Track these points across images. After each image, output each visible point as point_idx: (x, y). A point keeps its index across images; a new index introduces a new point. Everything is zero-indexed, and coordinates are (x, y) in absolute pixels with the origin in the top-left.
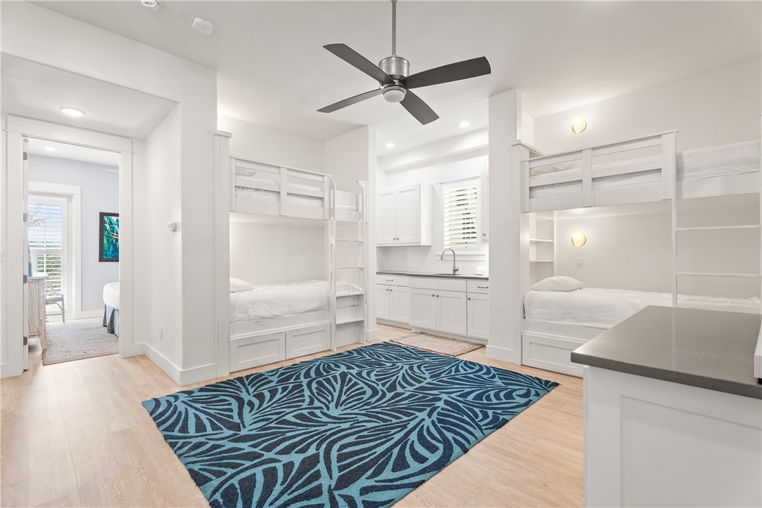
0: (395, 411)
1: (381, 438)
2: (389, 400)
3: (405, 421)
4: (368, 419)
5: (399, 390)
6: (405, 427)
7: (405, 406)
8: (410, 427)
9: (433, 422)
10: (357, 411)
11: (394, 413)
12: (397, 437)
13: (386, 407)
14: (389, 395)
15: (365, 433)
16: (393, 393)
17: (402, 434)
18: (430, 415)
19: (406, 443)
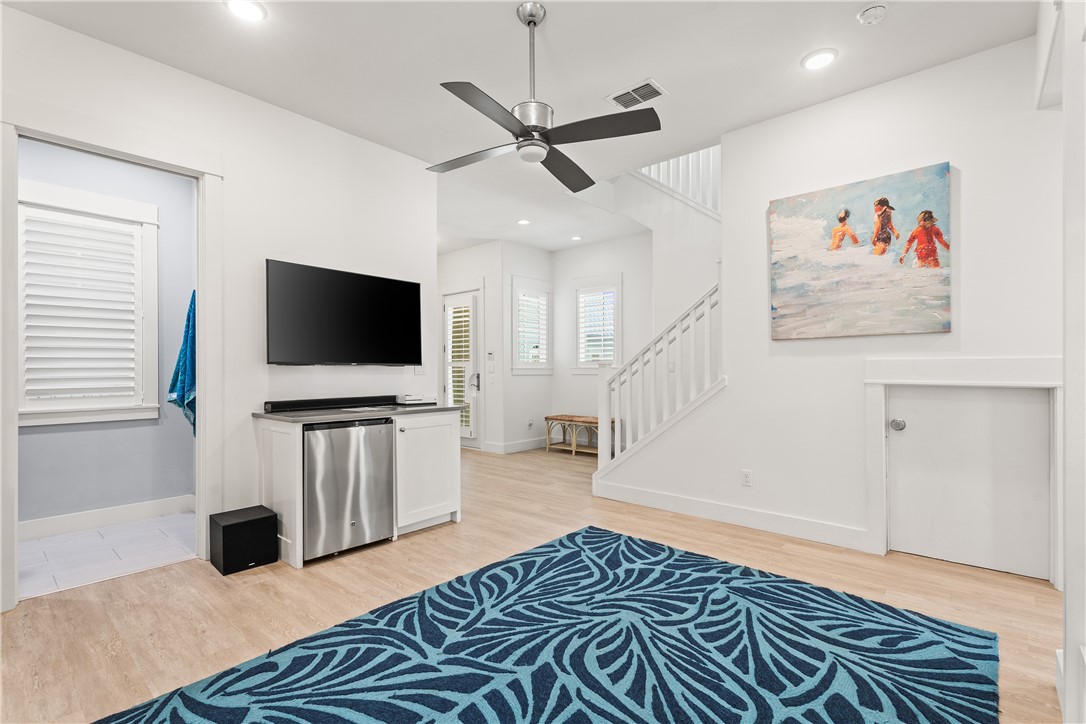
0: (534, 619)
1: (551, 584)
2: (546, 642)
3: (520, 603)
4: (575, 607)
5: (525, 675)
6: (521, 597)
7: (518, 629)
8: (515, 597)
9: (481, 602)
10: (597, 619)
11: (536, 615)
12: (531, 586)
13: (550, 627)
14: (546, 656)
15: (571, 588)
16: (539, 662)
17: (525, 590)
18: (482, 612)
19: (521, 581)
